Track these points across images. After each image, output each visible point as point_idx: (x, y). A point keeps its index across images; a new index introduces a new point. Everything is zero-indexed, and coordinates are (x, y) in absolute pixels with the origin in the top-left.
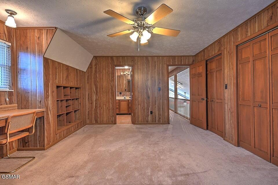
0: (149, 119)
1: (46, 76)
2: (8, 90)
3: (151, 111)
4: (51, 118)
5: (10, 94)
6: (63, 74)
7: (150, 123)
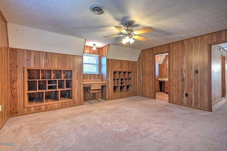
0: (184, 101)
1: (108, 67)
2: (98, 74)
3: (186, 94)
4: (110, 87)
5: (98, 75)
6: (118, 65)
7: (185, 104)
